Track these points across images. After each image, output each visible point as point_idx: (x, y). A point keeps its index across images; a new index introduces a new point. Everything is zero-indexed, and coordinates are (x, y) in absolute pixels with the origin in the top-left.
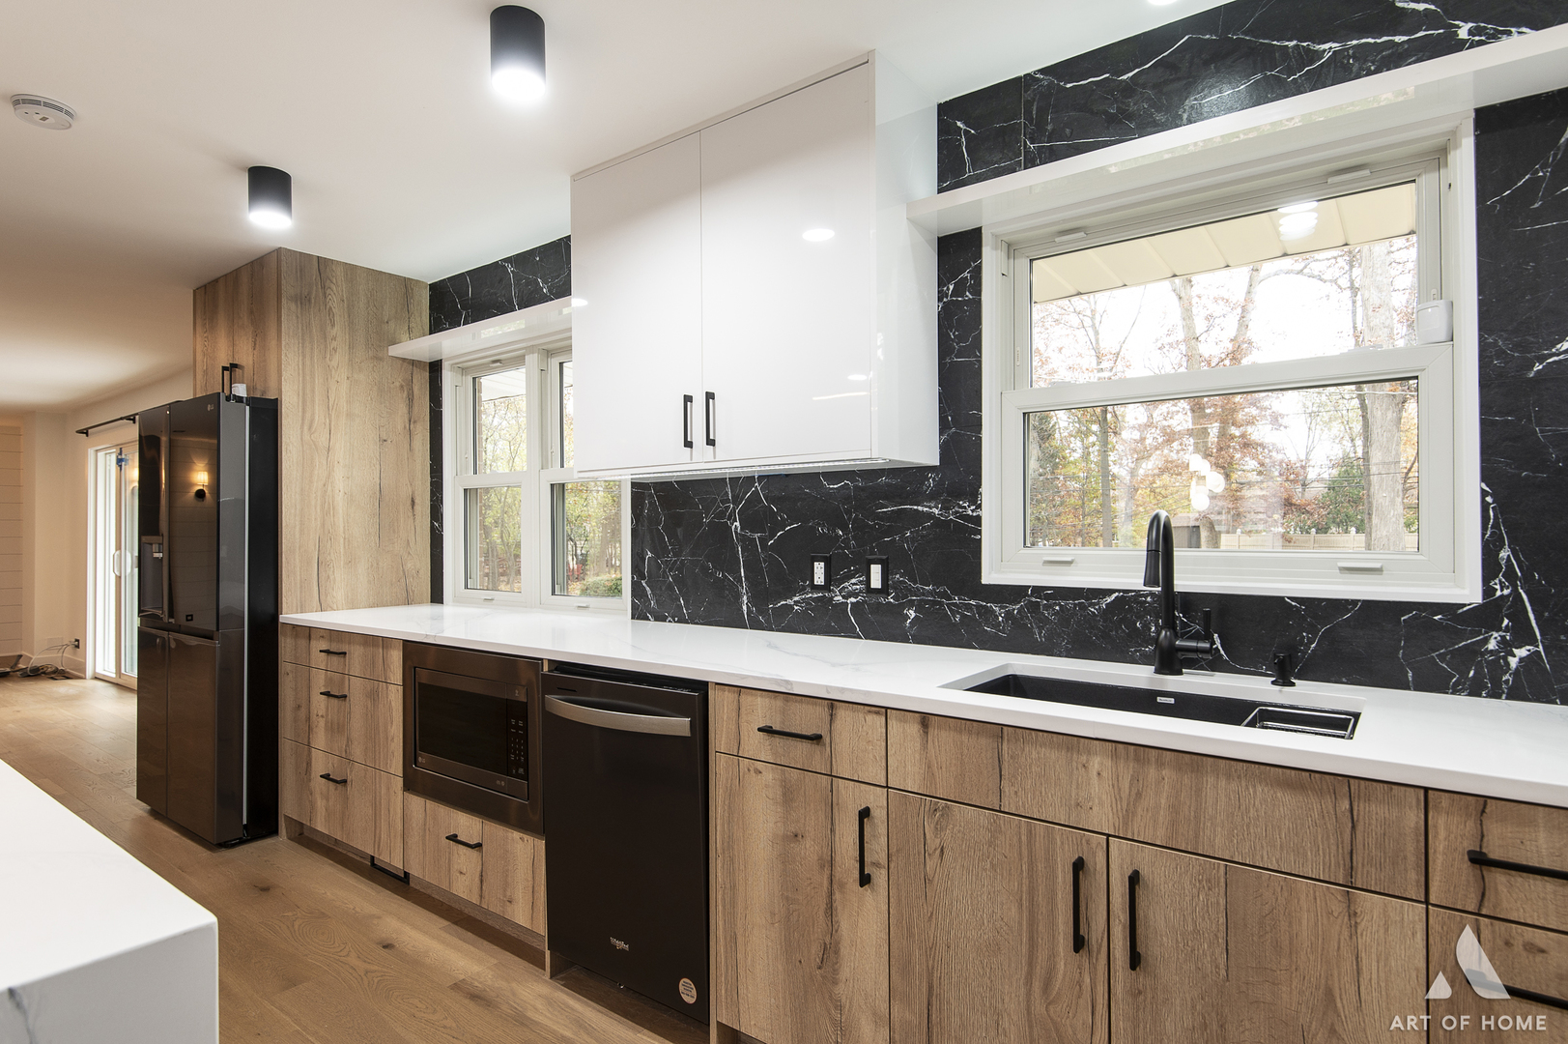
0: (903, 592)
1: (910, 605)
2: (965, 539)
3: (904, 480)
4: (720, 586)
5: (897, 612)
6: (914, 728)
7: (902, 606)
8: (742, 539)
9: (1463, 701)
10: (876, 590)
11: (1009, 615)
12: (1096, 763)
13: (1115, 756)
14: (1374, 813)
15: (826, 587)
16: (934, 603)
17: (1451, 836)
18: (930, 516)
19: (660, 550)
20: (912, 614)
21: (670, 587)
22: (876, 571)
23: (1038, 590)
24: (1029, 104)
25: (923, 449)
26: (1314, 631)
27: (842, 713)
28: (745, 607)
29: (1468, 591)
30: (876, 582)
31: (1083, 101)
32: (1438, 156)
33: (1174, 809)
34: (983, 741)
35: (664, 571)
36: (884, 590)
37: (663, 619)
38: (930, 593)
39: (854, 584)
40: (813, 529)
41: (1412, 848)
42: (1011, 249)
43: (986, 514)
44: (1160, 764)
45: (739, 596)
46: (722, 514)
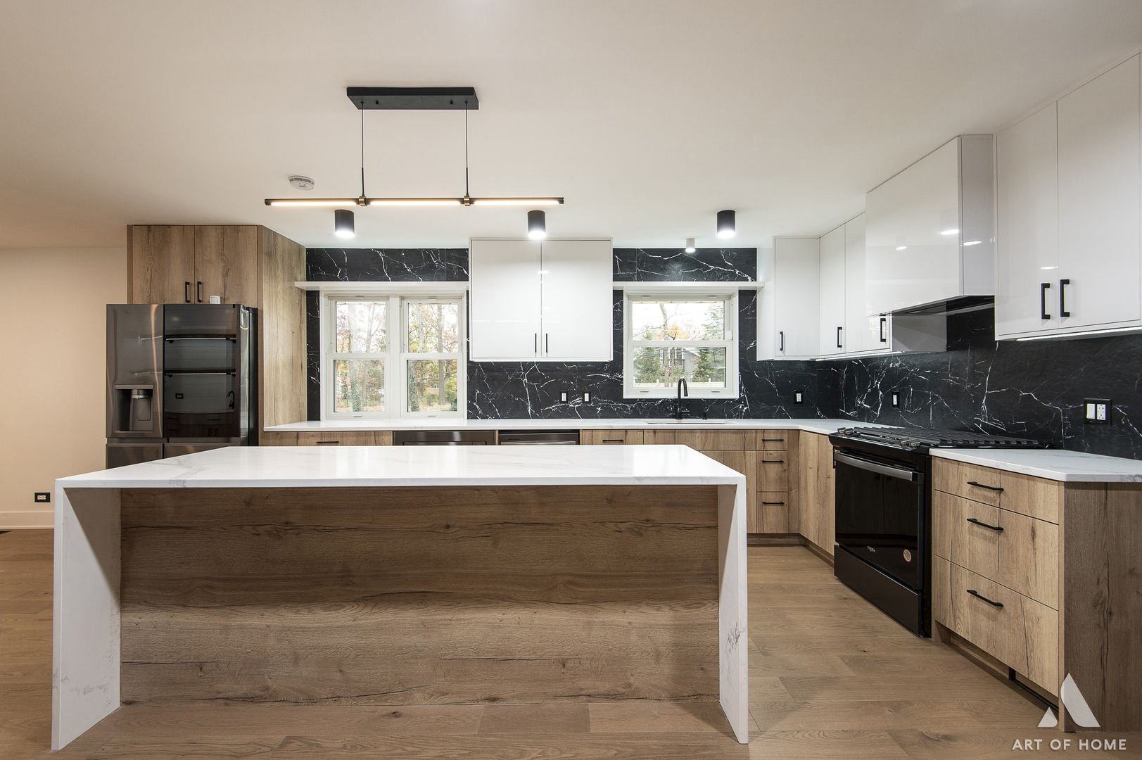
0: (596, 402)
1: (599, 406)
2: (618, 386)
3: (598, 367)
4: (517, 403)
5: (594, 409)
6: (652, 434)
7: (596, 407)
8: (528, 385)
9: (736, 419)
10: (587, 402)
11: (632, 407)
12: (697, 435)
13: (701, 432)
14: (748, 435)
15: (567, 402)
16: (608, 405)
17: (760, 437)
18: (606, 378)
19: (484, 389)
20: (600, 409)
21: (491, 405)
22: (587, 396)
23: (640, 400)
24: (638, 258)
25: (606, 356)
26: (707, 407)
27: (629, 433)
28: (529, 411)
29: (736, 396)
30: (587, 399)
31: (654, 261)
32: (730, 297)
33: (713, 442)
34: (671, 434)
35: (487, 398)
36: (590, 402)
37: (487, 418)
38: (606, 402)
39: (578, 400)
40: (561, 382)
41: (754, 441)
42: (629, 297)
43: (624, 377)
44: (711, 432)
45: (527, 407)
46: (518, 376)
